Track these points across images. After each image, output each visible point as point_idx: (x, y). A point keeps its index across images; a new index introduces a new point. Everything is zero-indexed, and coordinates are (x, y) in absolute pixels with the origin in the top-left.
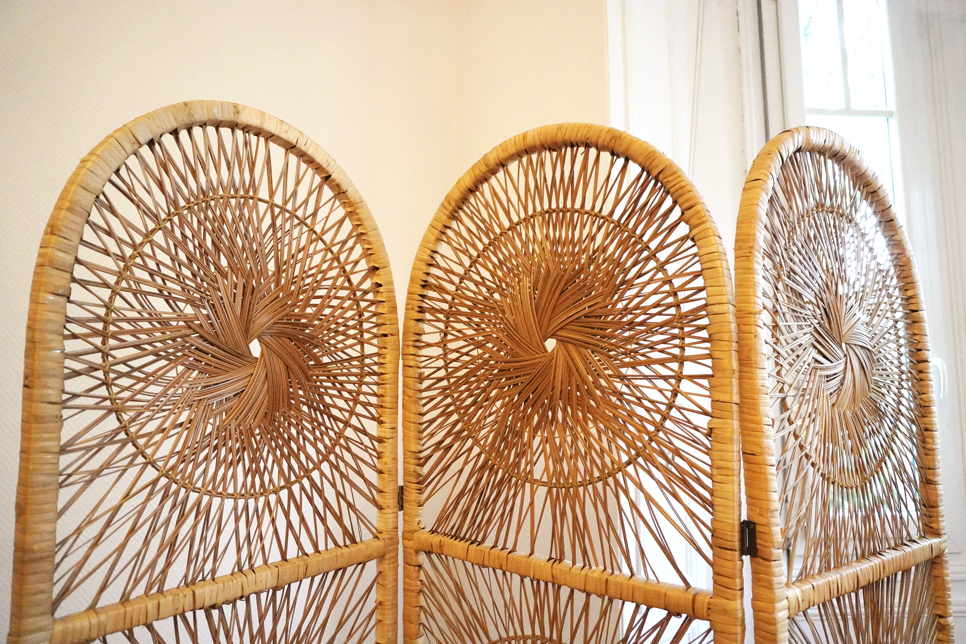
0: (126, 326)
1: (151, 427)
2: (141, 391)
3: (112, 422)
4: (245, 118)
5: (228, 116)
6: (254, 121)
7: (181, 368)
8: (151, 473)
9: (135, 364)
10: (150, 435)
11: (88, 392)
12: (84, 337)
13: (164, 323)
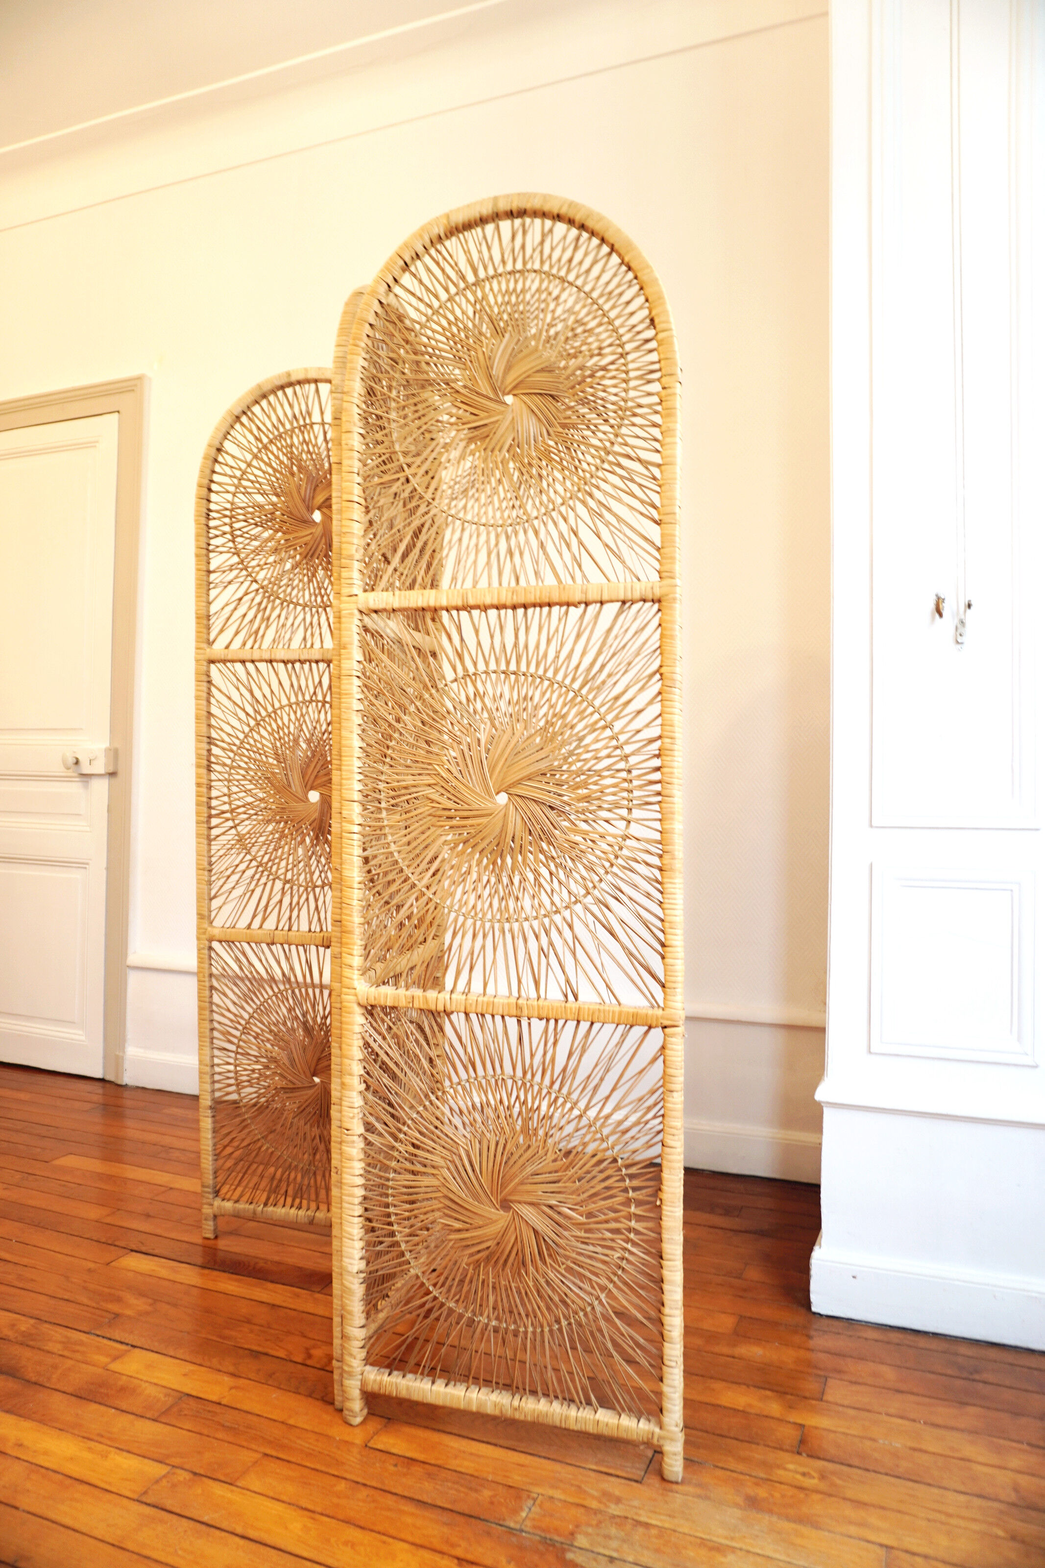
0: (240, 511)
1: (254, 563)
2: (248, 544)
3: (235, 559)
4: (294, 378)
5: (283, 381)
6: (301, 376)
7: (271, 532)
8: (255, 586)
9: (245, 530)
10: (254, 567)
11: (223, 546)
12: (219, 519)
13: (261, 507)
